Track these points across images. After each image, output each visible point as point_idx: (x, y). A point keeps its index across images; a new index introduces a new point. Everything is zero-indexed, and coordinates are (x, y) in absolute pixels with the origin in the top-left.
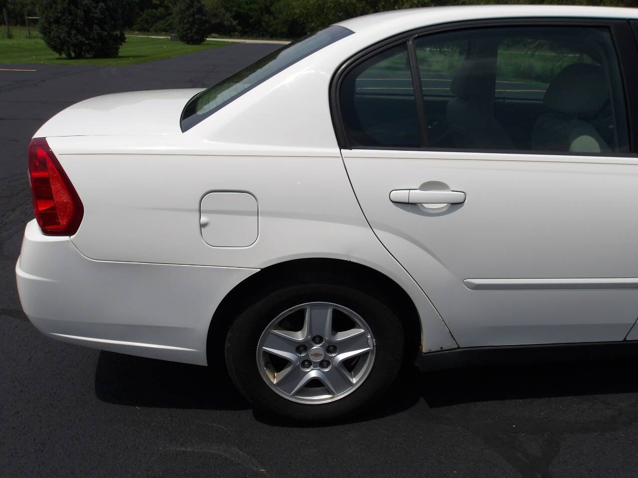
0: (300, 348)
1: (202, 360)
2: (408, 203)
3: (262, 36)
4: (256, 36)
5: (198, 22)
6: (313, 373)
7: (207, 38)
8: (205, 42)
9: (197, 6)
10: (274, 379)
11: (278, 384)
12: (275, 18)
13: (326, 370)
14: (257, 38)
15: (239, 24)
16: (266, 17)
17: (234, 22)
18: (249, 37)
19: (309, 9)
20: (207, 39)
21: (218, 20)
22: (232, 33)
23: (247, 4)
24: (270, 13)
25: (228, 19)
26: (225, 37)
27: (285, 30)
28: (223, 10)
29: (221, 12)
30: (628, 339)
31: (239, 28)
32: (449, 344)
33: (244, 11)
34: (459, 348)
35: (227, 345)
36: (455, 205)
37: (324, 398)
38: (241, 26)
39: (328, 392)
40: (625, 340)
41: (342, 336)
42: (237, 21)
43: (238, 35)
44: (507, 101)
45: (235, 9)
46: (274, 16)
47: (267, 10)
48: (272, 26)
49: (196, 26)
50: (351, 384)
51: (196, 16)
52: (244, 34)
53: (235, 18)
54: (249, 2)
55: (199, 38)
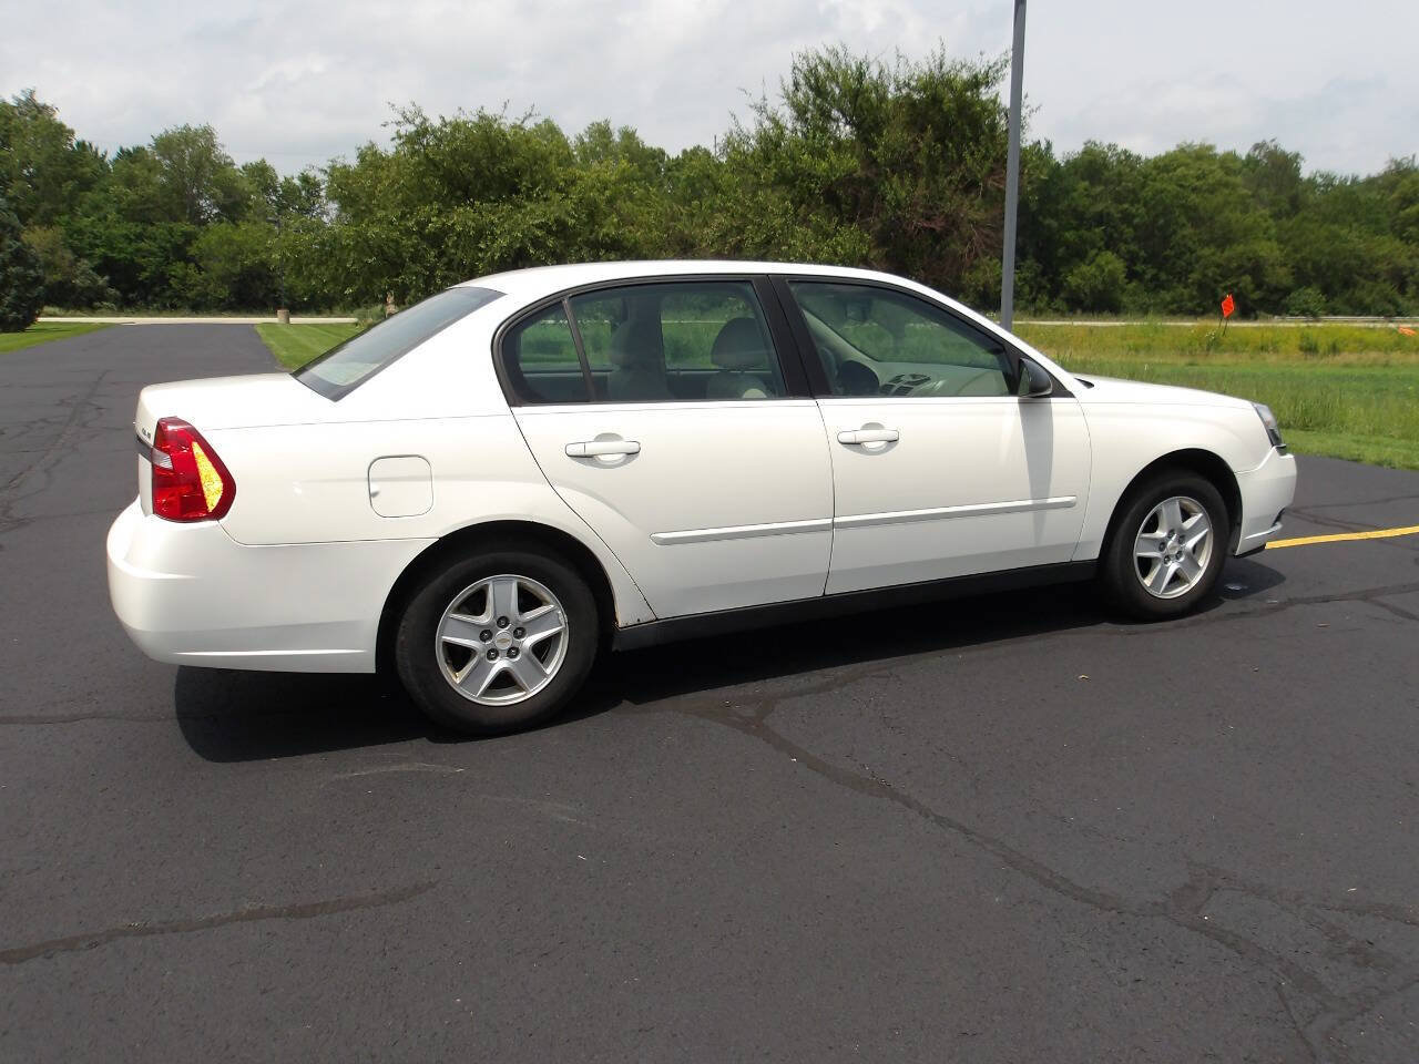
0: (486, 634)
1: (371, 668)
2: (586, 457)
3: (173, 308)
4: (157, 309)
5: (17, 283)
6: (500, 664)
7: (38, 316)
8: (33, 327)
9: (10, 247)
10: (456, 679)
11: (462, 684)
12: (200, 269)
13: (516, 659)
14: (160, 311)
15: (111, 284)
16: (178, 268)
17: (99, 278)
18: (138, 310)
19: (300, 252)
20: (40, 319)
21: (58, 277)
22: (97, 304)
23: (131, 241)
24: (188, 260)
25: (83, 274)
26: (79, 313)
27: (224, 292)
28: (69, 255)
29: (63, 258)
30: (827, 593)
31: (112, 291)
32: (646, 616)
33: (123, 255)
34: (657, 619)
35: (401, 638)
36: (632, 455)
37: (513, 698)
38: (118, 289)
39: (520, 689)
40: (824, 594)
41: (530, 615)
42: (107, 278)
43: (111, 309)
44: (682, 373)
45: (99, 251)
46: (197, 265)
47: (179, 252)
48: (195, 285)
49: (13, 292)
50: (545, 676)
51: (12, 270)
52: (126, 305)
53: (99, 270)
54: (132, 237)
55: (20, 316)
